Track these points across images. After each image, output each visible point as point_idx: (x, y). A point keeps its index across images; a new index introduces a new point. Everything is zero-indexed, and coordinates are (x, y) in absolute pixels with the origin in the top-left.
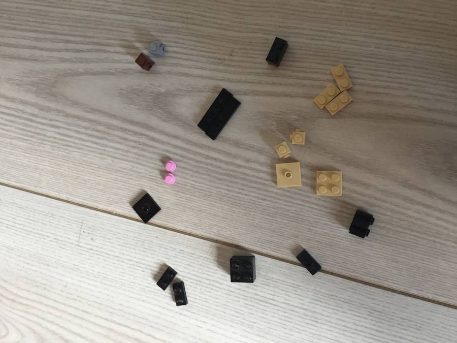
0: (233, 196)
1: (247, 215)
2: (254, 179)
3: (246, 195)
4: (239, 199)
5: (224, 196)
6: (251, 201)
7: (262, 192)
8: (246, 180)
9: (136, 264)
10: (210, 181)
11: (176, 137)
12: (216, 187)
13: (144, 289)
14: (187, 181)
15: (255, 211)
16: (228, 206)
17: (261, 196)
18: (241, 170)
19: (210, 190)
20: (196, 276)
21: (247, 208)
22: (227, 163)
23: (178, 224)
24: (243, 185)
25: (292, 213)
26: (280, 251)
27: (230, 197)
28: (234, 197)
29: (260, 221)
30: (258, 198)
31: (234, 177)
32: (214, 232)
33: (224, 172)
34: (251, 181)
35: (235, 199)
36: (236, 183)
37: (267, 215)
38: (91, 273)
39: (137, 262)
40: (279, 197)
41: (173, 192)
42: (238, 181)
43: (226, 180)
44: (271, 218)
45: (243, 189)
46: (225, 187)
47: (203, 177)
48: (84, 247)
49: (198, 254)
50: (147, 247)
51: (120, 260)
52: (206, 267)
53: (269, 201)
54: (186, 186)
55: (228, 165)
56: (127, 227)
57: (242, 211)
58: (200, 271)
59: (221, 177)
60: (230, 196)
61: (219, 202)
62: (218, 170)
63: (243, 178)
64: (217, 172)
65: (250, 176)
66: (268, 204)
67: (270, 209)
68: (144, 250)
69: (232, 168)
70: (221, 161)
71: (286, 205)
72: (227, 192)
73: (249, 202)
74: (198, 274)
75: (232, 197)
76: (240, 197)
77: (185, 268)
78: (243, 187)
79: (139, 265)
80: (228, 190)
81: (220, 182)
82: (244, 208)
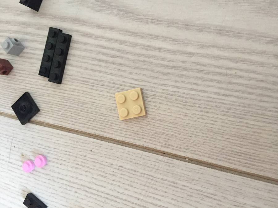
0: (184, 93)
1: (205, 117)
2: (212, 69)
3: (201, 91)
4: (193, 97)
5: (172, 95)
6: (209, 99)
7: (223, 86)
8: (201, 71)
9: (68, 183)
10: (153, 78)
11: (111, 28)
12: (161, 85)
14: (126, 80)
15: (215, 111)
16: (178, 107)
17: (223, 91)
18: (193, 59)
19: (154, 90)
20: (138, 199)
21: (204, 108)
22: (175, 52)
23: (116, 133)
24: (197, 78)
25: (270, 111)
26: (255, 165)
27: (180, 96)
28: (185, 96)
29: (223, 125)
30: (219, 94)
31: (184, 69)
32: (160, 142)
33: (171, 64)
34: (208, 73)
35: (186, 98)
36: (187, 77)
37: (234, 117)
39: (70, 182)
40: (249, 90)
41: (109, 94)
42: (190, 73)
43: (173, 74)
44: (238, 120)
45: (197, 84)
46: (173, 83)
47: (145, 72)
48: (15, 164)
49: (141, 171)
50: (80, 163)
51: (51, 178)
52: (152, 188)
53: (235, 97)
54: (124, 86)
55: (176, 55)
56: (58, 139)
57: (197, 113)
58: (144, 192)
59: (167, 71)
60: (180, 94)
61: (165, 103)
62: (162, 62)
63: (196, 69)
64: (162, 66)
65: (206, 66)
66: (233, 102)
67: (237, 108)
68: (77, 166)
69: (181, 57)
70: (167, 51)
71: (261, 101)
72: (175, 90)
73: (207, 101)
74: (142, 197)
75: (182, 95)
76: (193, 95)
77: (125, 189)
78: (196, 82)
79: (72, 184)
80: (177, 87)
81: (165, 77)
82: (199, 109)
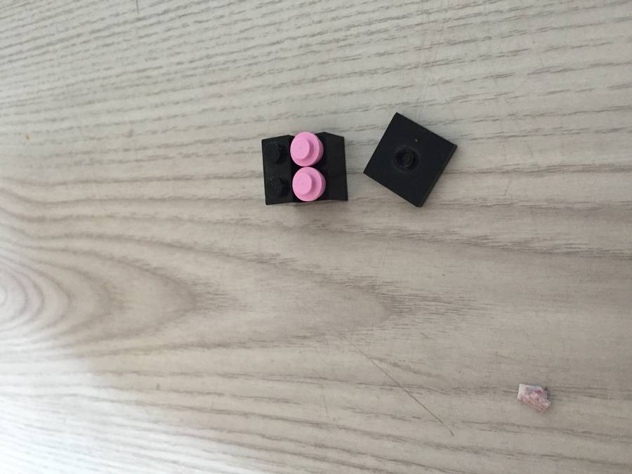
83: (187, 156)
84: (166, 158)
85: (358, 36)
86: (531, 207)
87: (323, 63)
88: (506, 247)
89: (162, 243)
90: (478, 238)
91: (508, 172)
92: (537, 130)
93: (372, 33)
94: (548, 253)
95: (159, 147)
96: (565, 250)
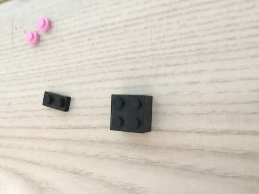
9: (79, 35)
13: (96, 64)
38: (32, 74)
48: (19, 47)
51: (60, 40)
68: (84, 9)
83: (38, 116)
84: (26, 117)
85: (121, 60)
86: (213, 152)
87: (104, 73)
88: (201, 172)
89: (25, 161)
90: (187, 166)
91: (200, 132)
92: (213, 112)
93: (128, 59)
94: (224, 176)
95: (24, 111)
96: (232, 175)
